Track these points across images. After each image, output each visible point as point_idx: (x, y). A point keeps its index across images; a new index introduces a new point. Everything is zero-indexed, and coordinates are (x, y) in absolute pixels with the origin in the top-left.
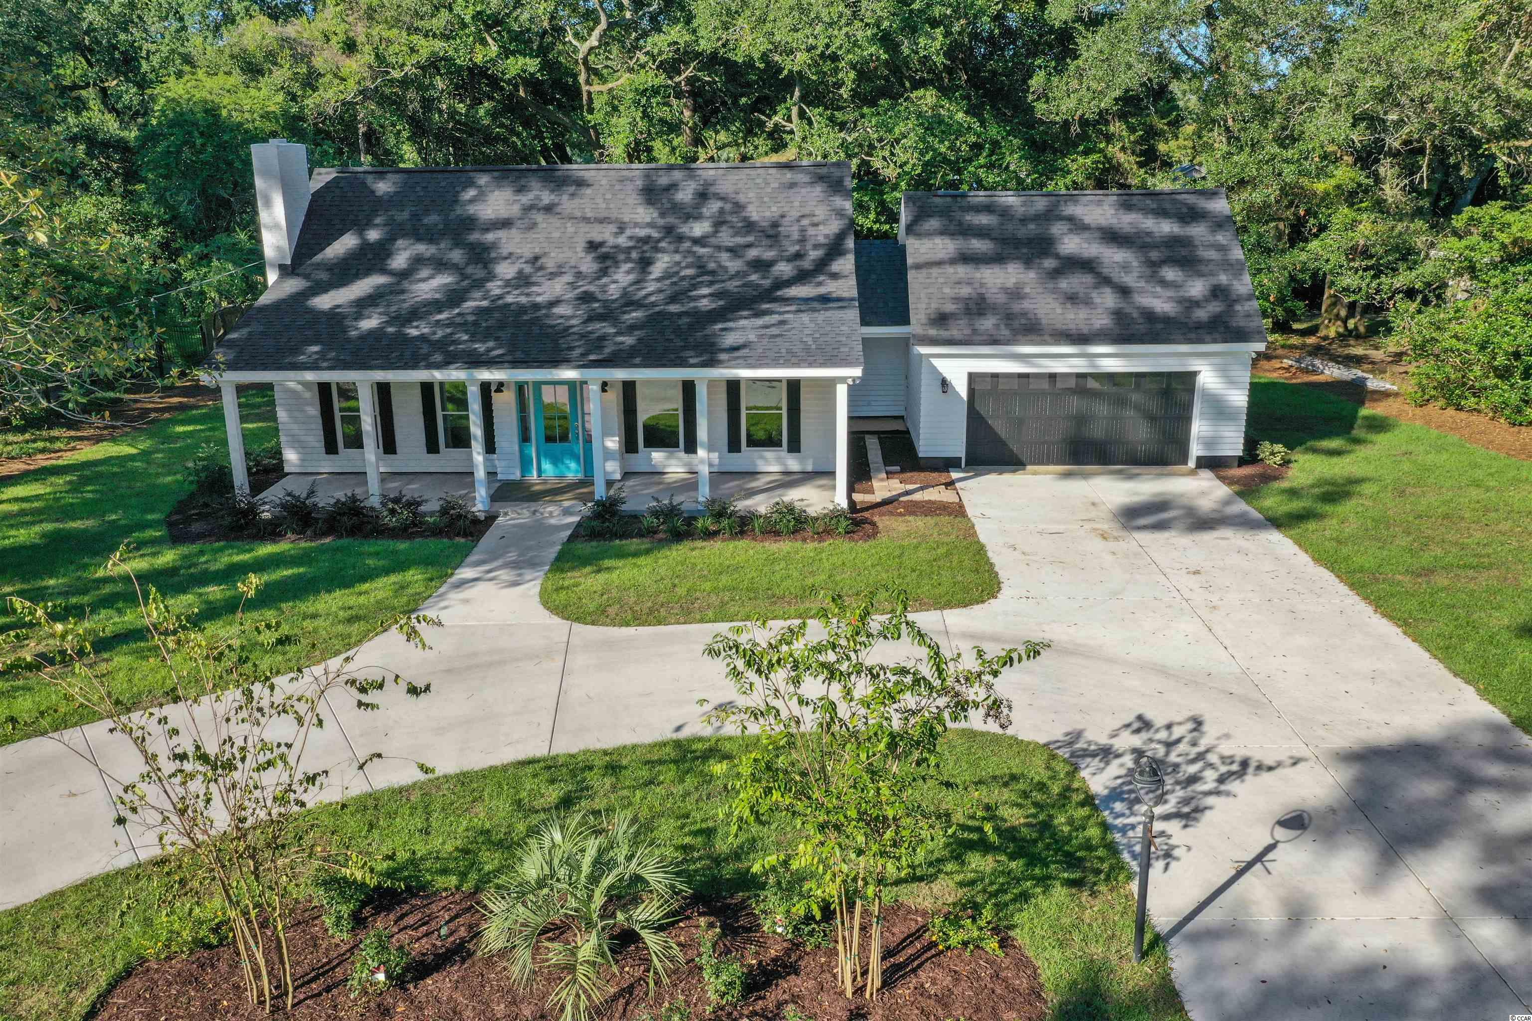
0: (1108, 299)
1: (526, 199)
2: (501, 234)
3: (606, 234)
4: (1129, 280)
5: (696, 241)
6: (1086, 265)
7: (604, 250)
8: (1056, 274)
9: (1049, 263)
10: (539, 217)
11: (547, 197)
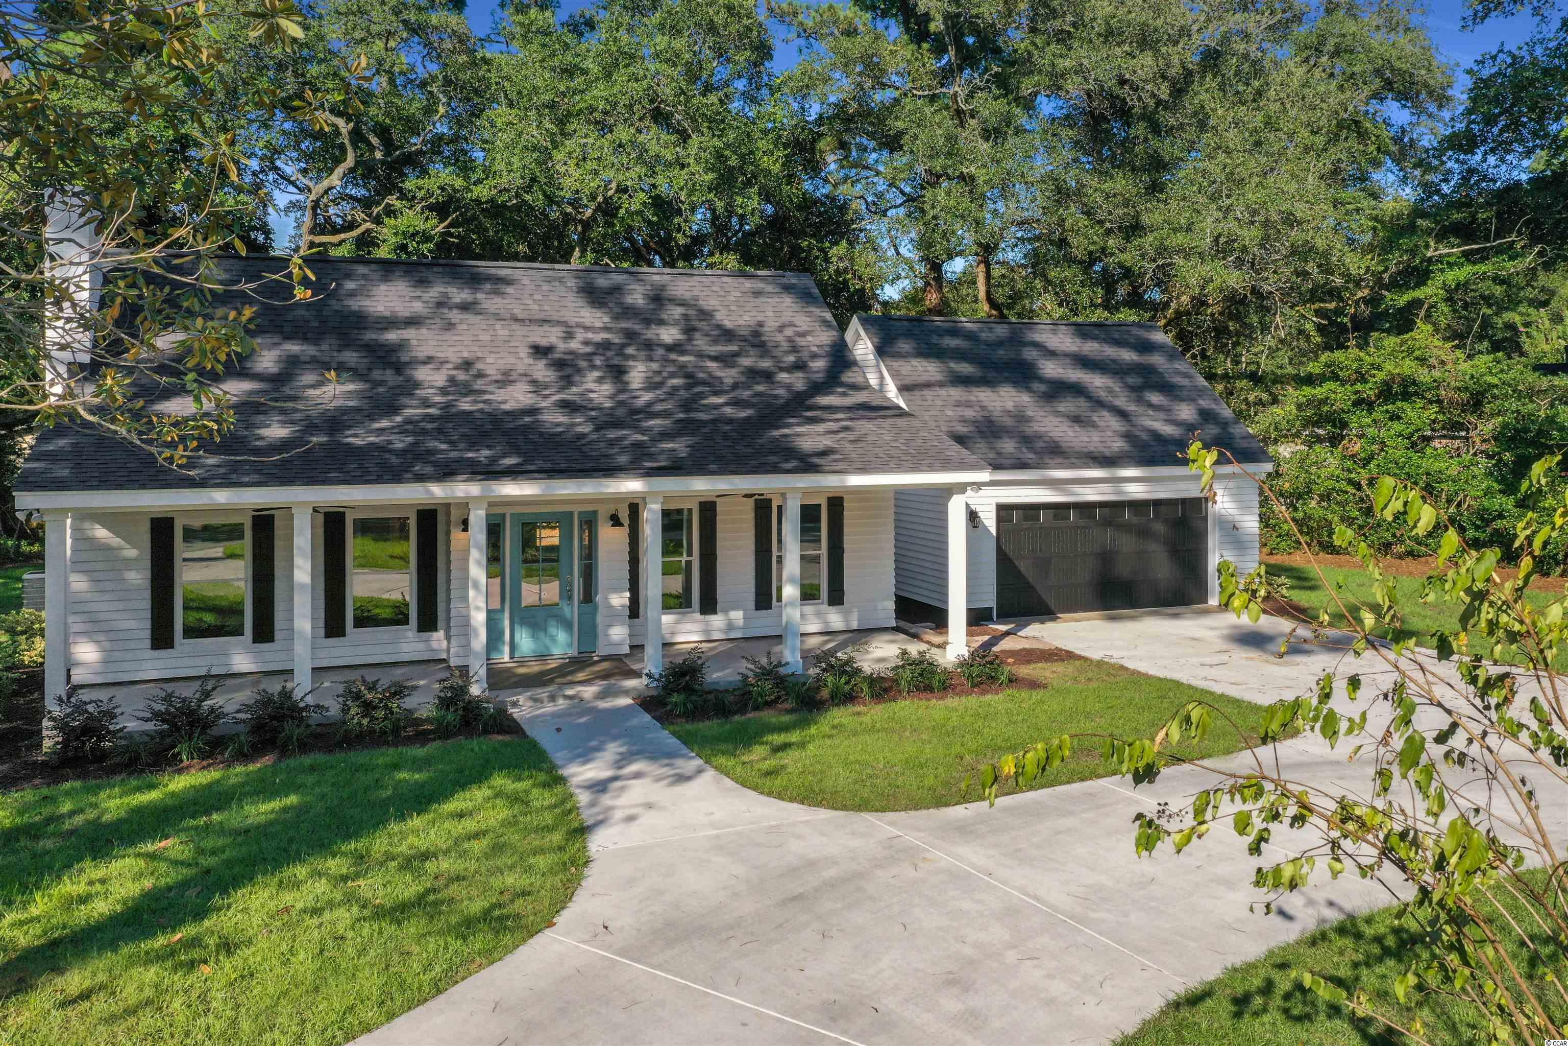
0: (1111, 422)
1: (430, 295)
2: (410, 334)
3: (551, 336)
4: (1123, 403)
5: (670, 348)
7: (557, 356)
9: (1039, 387)
10: (455, 316)
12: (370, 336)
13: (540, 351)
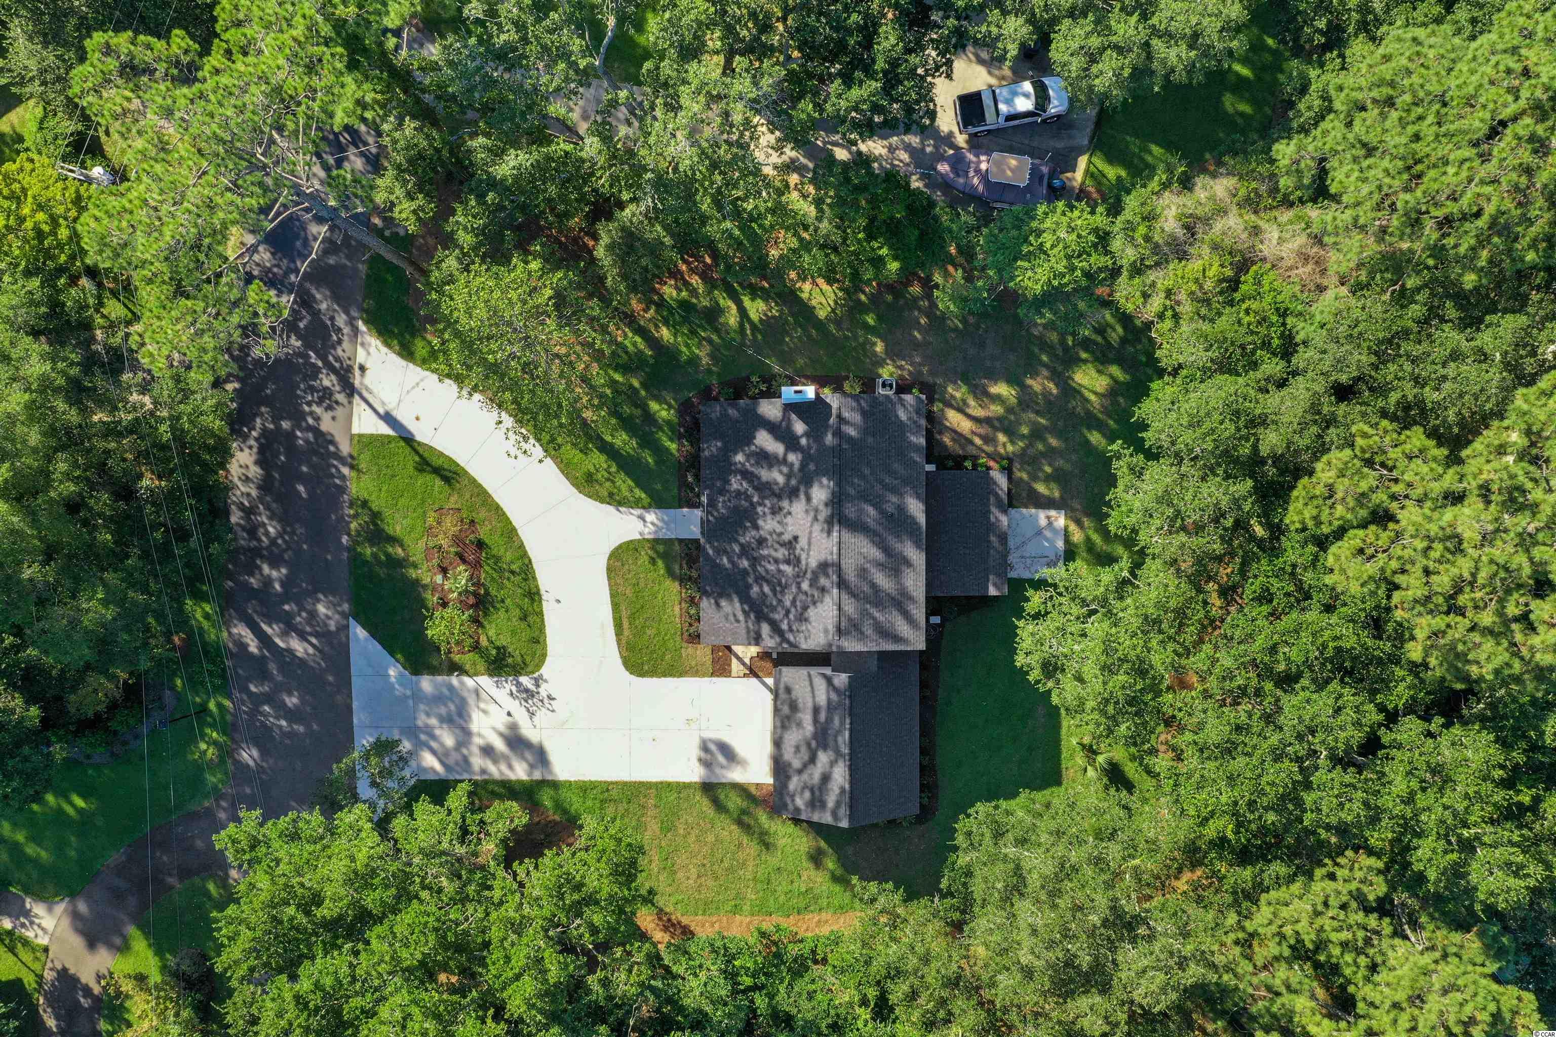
0: (797, 764)
1: (821, 507)
2: (803, 499)
3: (803, 542)
4: (805, 776)
5: (799, 585)
6: (813, 760)
7: (795, 544)
8: (809, 745)
9: (814, 744)
10: (812, 514)
11: (822, 517)
12: (802, 488)
13: (796, 538)
